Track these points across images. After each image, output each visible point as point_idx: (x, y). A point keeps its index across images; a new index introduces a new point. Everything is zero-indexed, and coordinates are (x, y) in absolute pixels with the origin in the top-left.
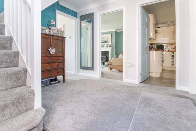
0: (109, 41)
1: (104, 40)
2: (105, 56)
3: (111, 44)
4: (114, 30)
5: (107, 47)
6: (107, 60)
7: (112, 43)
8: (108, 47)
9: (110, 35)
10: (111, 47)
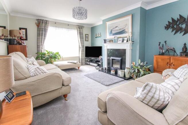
0: (126, 30)
1: (117, 30)
2: (120, 59)
3: (131, 36)
4: (138, 5)
5: (123, 41)
6: (123, 66)
7: (132, 33)
8: (125, 41)
9: (129, 18)
10: (131, 42)
